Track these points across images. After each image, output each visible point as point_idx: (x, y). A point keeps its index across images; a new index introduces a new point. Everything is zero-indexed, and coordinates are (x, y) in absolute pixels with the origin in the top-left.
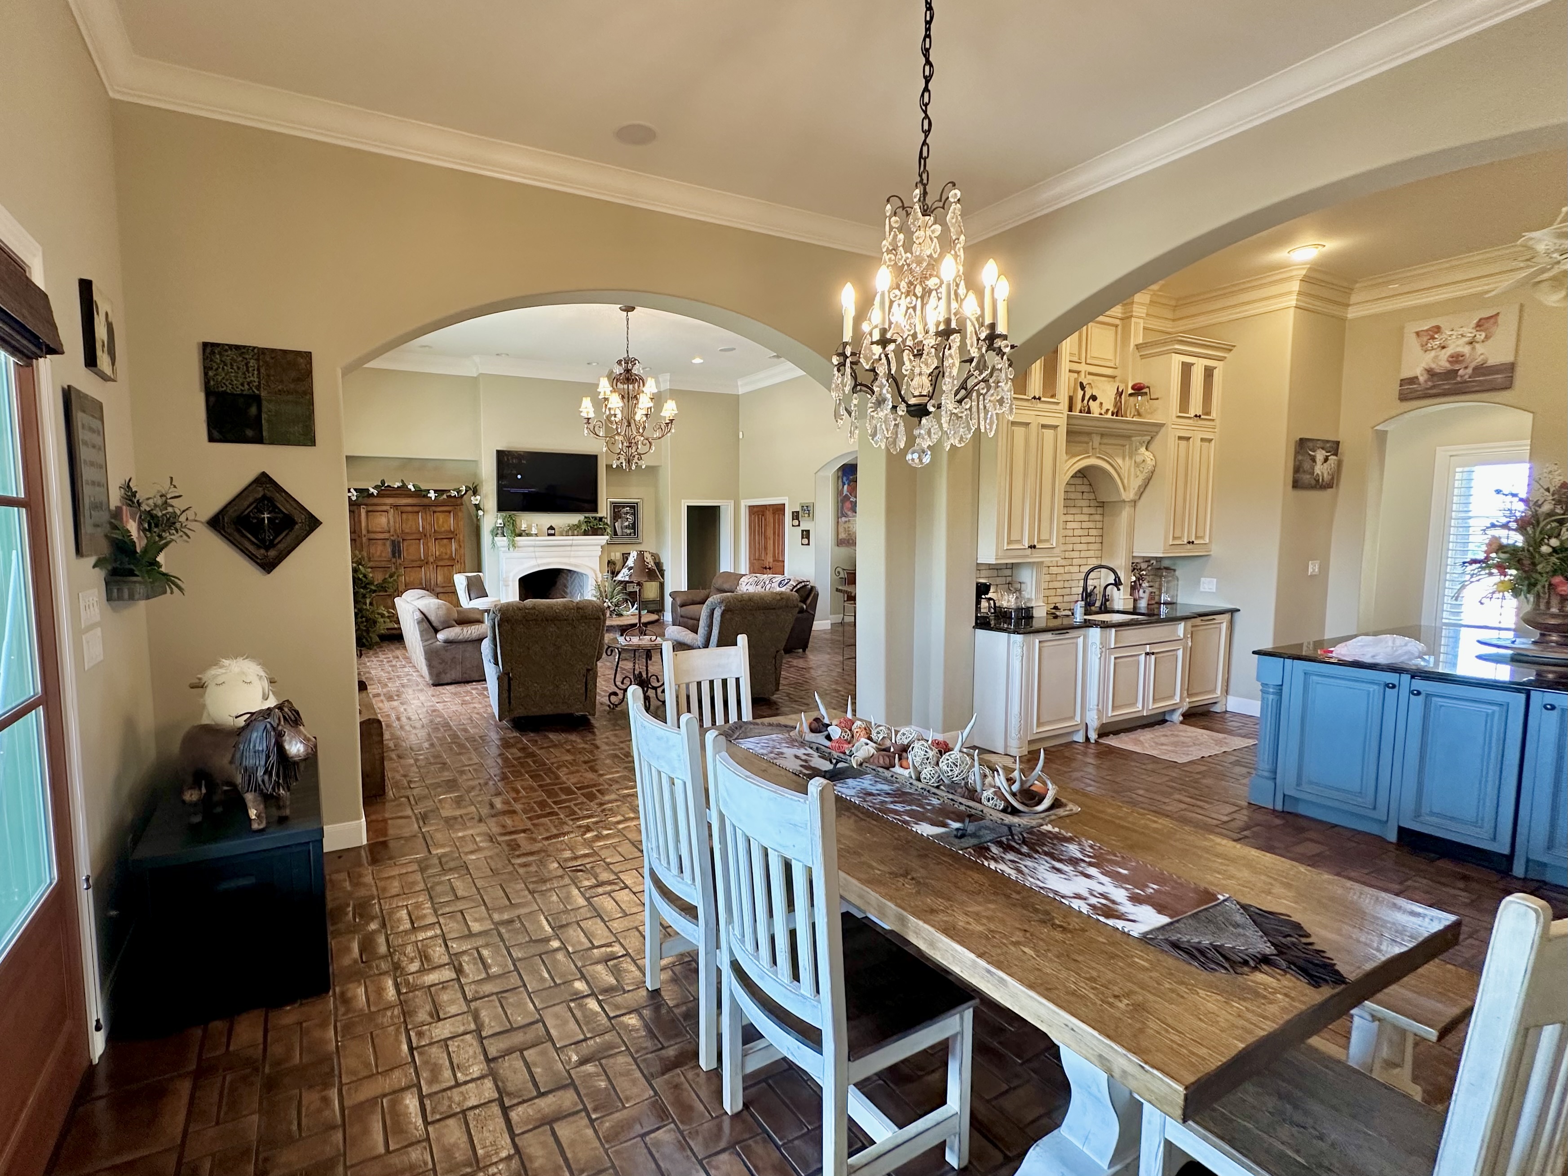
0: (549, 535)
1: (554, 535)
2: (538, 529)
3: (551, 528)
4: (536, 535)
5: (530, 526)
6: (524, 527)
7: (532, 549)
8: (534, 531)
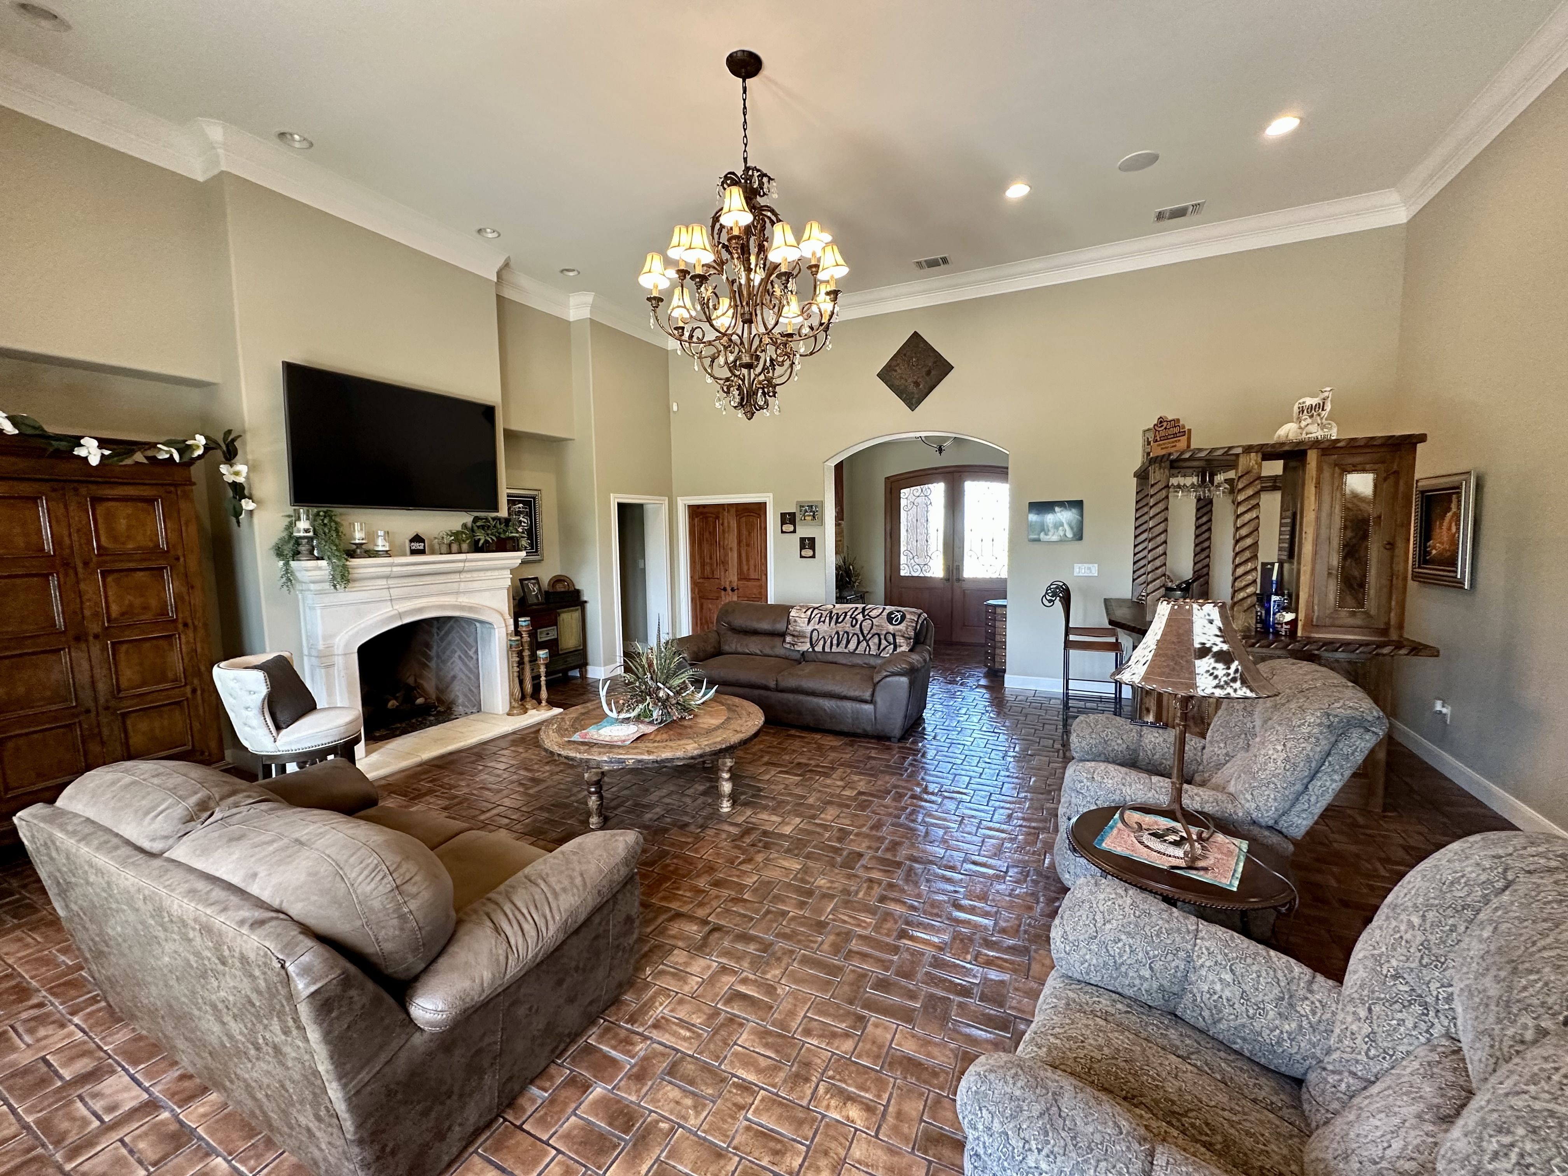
0: (414, 552)
1: (422, 552)
2: (391, 544)
3: (417, 539)
4: (387, 554)
5: (371, 536)
6: (358, 536)
7: (383, 582)
8: (381, 545)
